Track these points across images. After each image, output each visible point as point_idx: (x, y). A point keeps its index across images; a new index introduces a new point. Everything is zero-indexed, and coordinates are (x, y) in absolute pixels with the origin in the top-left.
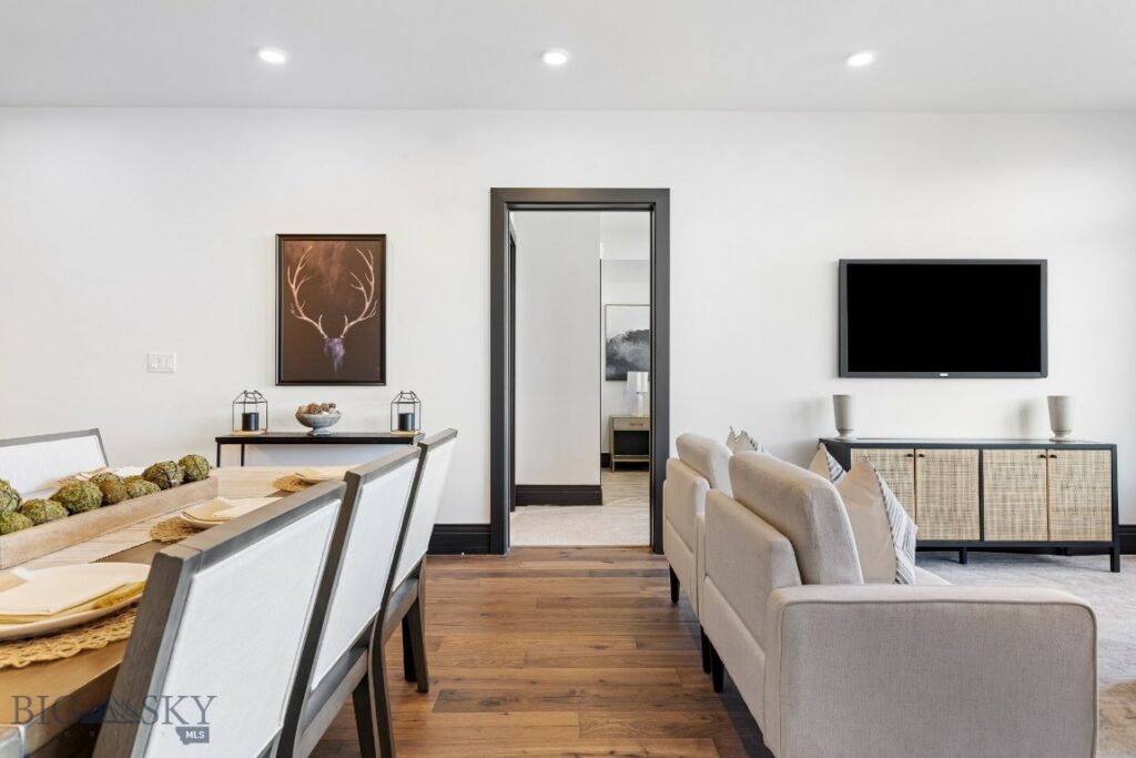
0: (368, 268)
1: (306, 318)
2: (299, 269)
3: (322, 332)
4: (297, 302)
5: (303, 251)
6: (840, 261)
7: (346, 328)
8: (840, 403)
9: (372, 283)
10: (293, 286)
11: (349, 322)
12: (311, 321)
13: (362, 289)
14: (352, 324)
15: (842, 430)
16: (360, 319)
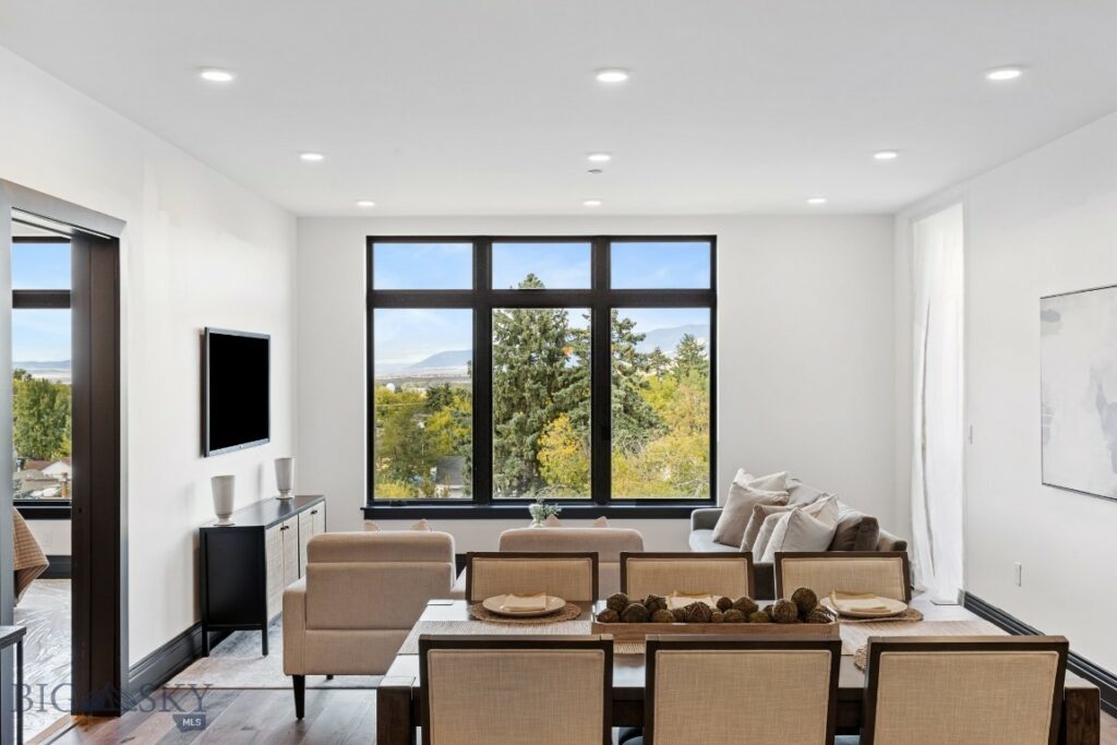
15: (223, 517)
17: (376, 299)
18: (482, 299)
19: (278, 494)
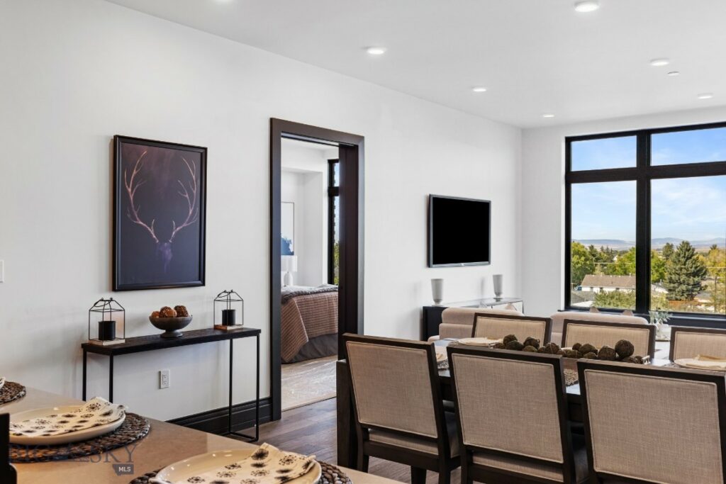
0: (191, 176)
1: (141, 223)
2: (135, 172)
3: (154, 237)
4: (133, 206)
5: (139, 155)
6: (430, 195)
7: (174, 233)
8: (437, 284)
9: (195, 192)
10: (130, 190)
11: (177, 227)
12: (145, 225)
13: (187, 196)
14: (178, 229)
15: (437, 301)
16: (185, 225)
17: (572, 177)
18: (644, 174)
19: (495, 296)
